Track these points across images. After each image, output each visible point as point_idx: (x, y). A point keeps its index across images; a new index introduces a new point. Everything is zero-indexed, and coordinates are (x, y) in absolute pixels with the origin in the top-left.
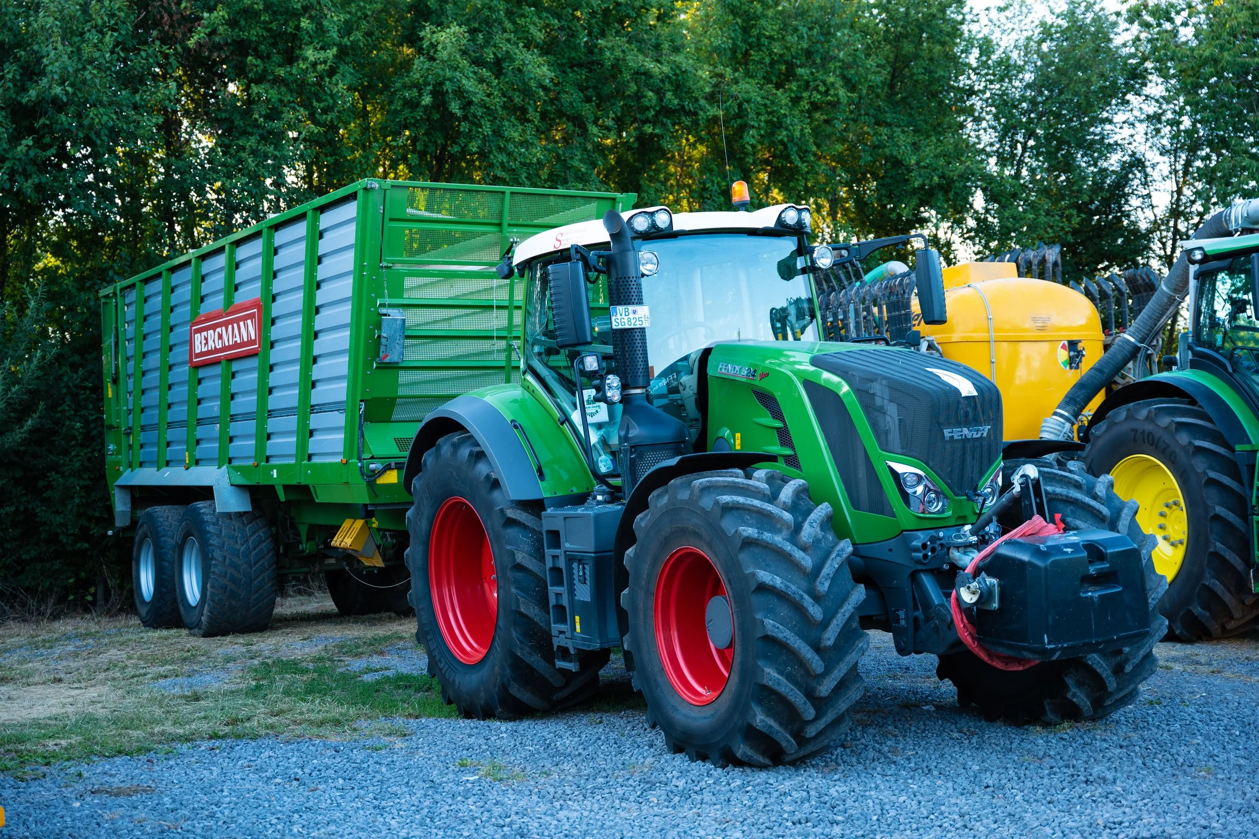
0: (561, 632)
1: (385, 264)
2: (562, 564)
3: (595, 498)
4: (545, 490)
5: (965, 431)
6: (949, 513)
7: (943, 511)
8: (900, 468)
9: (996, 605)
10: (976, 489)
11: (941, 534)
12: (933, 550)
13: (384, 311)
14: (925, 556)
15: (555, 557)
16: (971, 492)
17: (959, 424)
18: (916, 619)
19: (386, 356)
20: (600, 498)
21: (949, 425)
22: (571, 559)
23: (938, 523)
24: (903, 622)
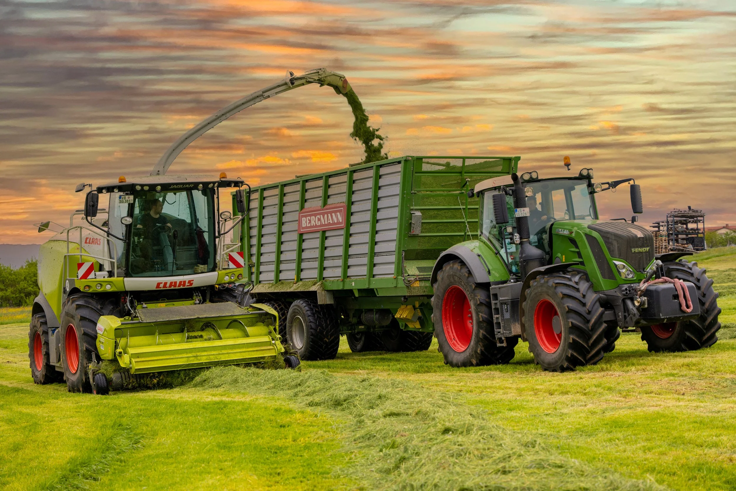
0: (499, 332)
1: (413, 192)
2: (498, 306)
3: (510, 281)
4: (491, 279)
5: (640, 249)
6: (635, 279)
7: (633, 277)
8: (617, 263)
9: (646, 306)
10: (644, 269)
11: (632, 285)
12: (630, 291)
13: (412, 212)
14: (627, 293)
15: (496, 304)
16: (642, 271)
17: (637, 247)
18: (625, 316)
19: (413, 232)
20: (512, 281)
21: (634, 247)
22: (503, 303)
23: (632, 282)
24: (620, 317)
